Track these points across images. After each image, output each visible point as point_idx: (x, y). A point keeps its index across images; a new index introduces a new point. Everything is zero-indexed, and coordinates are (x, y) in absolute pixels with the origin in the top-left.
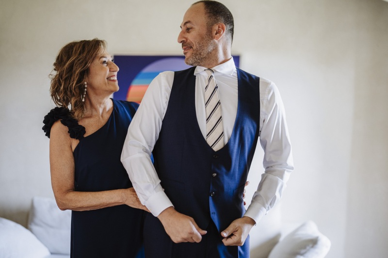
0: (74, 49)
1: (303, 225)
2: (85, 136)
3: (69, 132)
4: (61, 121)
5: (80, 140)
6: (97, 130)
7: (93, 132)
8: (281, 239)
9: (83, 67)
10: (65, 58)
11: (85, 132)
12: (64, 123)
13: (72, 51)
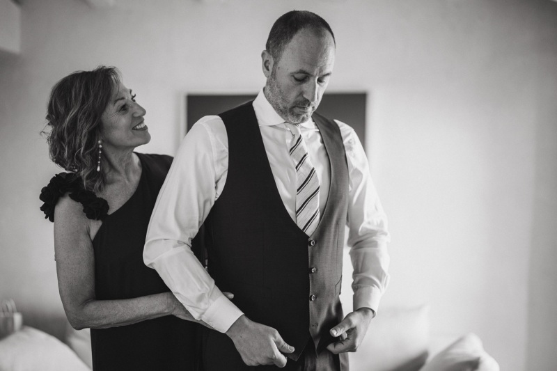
0: (73, 93)
1: (461, 340)
2: (110, 213)
3: (84, 211)
4: (70, 196)
5: (102, 220)
6: (126, 201)
7: (121, 206)
8: (429, 360)
9: (93, 124)
10: (62, 110)
11: (108, 208)
12: (74, 197)
13: (71, 98)
